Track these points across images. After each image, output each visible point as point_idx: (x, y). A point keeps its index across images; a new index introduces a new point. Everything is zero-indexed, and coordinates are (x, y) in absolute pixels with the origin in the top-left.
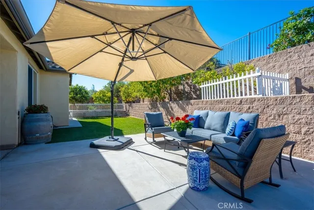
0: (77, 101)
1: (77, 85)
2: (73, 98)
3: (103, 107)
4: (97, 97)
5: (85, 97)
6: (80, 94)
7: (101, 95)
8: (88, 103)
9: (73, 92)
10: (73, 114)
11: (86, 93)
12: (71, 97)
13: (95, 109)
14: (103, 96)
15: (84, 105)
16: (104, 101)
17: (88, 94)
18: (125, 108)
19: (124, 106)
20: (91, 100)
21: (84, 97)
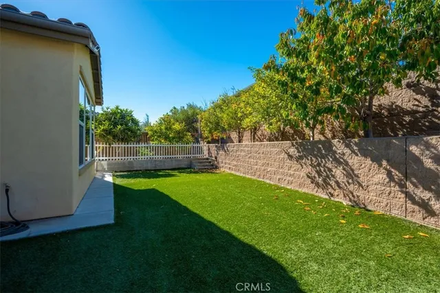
0: (116, 138)
1: (117, 108)
2: (108, 132)
3: (167, 151)
4: (156, 131)
5: (132, 132)
6: (121, 125)
7: (163, 127)
8: (138, 142)
9: (110, 120)
10: (108, 165)
11: (135, 122)
12: (104, 130)
13: (151, 155)
14: (166, 129)
15: (129, 146)
16: (167, 138)
17: (138, 126)
18: (206, 152)
19: (205, 148)
20: (144, 138)
21: (129, 130)
